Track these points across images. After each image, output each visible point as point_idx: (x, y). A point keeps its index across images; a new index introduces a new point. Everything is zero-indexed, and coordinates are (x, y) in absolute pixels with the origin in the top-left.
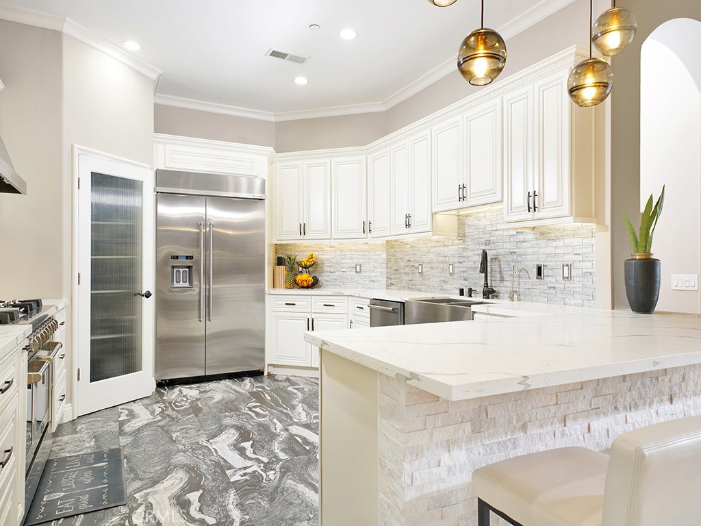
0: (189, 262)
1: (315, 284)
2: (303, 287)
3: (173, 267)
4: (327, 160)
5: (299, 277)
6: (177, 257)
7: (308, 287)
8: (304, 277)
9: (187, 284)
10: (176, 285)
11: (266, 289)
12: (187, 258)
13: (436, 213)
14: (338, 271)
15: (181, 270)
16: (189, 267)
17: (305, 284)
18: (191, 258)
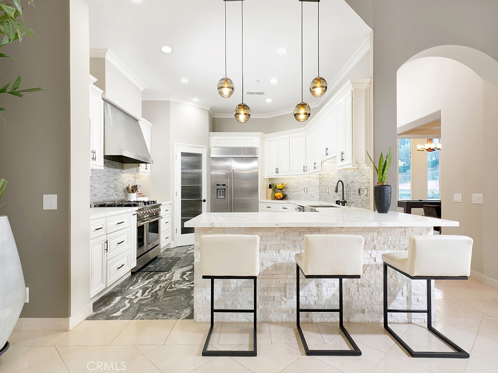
0: (224, 187)
1: (284, 197)
2: (278, 199)
3: (218, 189)
4: (288, 136)
5: (277, 195)
6: (219, 185)
7: (280, 199)
8: (279, 194)
9: (224, 197)
10: (219, 197)
11: (259, 200)
12: (223, 185)
13: (323, 162)
14: (296, 191)
15: (221, 191)
16: (225, 189)
17: (279, 198)
18: (225, 185)
